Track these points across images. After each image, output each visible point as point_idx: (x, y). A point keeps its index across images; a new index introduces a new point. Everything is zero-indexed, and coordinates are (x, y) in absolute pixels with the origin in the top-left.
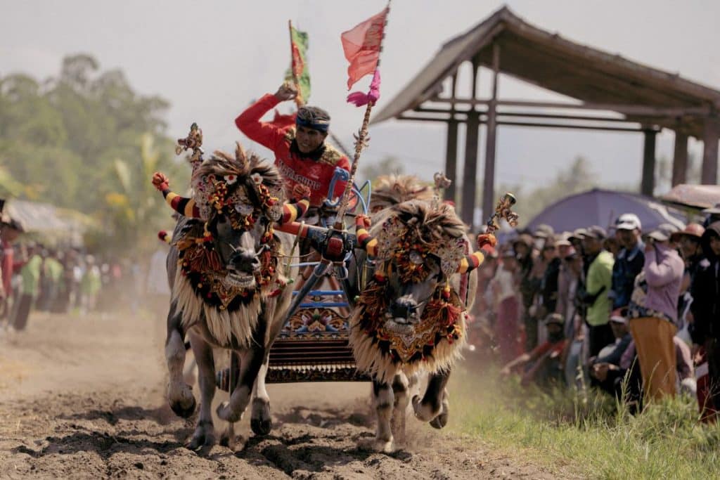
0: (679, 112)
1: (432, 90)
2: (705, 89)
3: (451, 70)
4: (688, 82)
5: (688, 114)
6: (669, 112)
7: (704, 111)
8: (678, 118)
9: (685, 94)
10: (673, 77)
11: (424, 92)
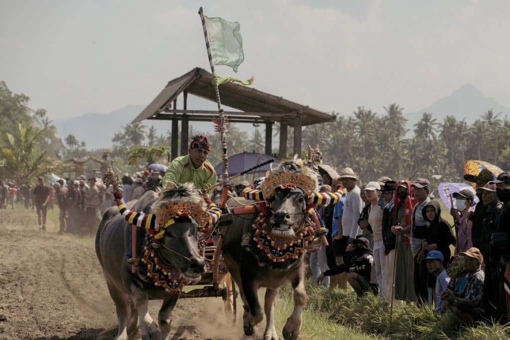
0: (283, 115)
1: (165, 106)
2: (294, 104)
3: (173, 98)
4: (286, 101)
5: (286, 116)
6: (278, 115)
7: (293, 114)
8: (282, 118)
9: (285, 106)
10: (280, 99)
11: (161, 108)
